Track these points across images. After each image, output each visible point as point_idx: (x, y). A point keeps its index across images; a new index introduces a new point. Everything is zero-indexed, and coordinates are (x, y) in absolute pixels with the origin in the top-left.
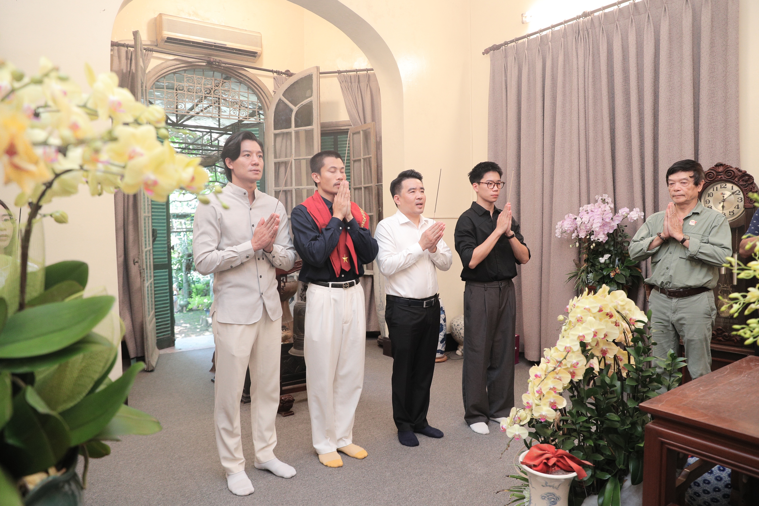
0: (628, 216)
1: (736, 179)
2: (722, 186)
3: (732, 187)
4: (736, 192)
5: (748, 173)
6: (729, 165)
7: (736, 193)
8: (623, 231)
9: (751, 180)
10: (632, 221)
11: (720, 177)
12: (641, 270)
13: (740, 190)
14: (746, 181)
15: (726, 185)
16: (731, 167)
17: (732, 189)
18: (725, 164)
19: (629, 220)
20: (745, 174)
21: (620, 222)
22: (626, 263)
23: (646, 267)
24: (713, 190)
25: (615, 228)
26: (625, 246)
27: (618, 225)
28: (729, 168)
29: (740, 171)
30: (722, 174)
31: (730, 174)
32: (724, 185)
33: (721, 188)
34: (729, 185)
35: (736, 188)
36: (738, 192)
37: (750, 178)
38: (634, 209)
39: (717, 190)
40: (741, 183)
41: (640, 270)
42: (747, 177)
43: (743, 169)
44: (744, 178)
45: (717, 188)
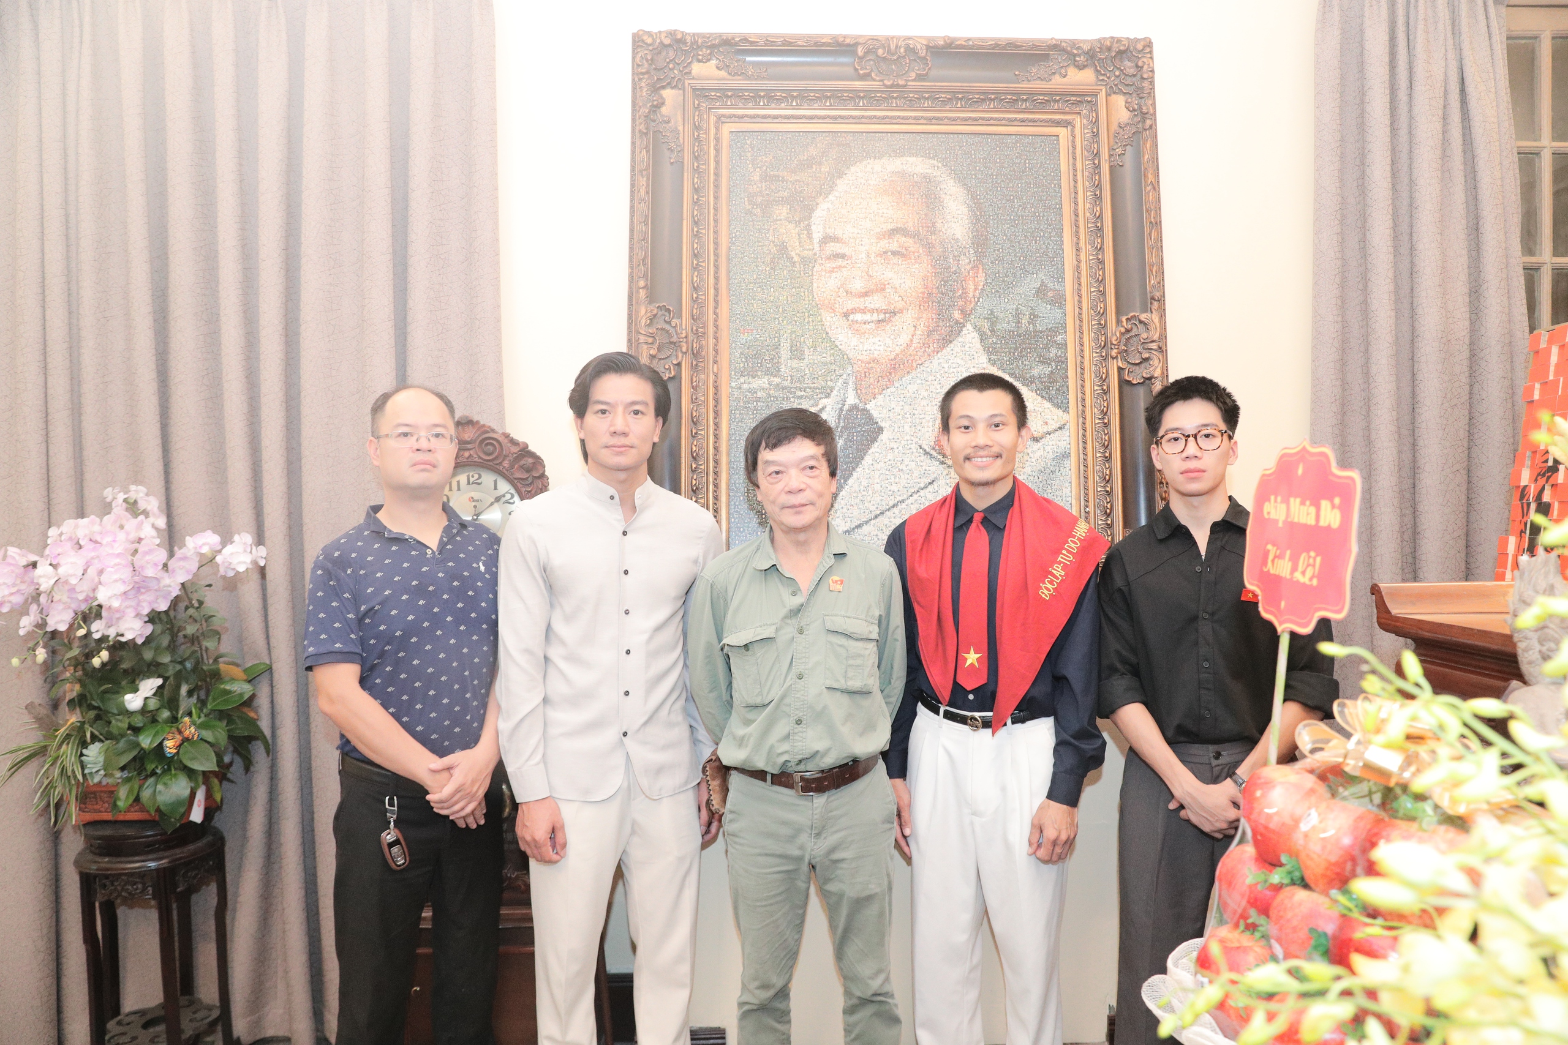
0: (219, 559)
1: (506, 464)
2: (472, 480)
3: (495, 482)
4: (504, 496)
5: (531, 448)
6: (488, 424)
7: (503, 499)
8: (201, 603)
9: (539, 467)
10: (231, 574)
11: (467, 454)
12: (256, 712)
13: (513, 491)
14: (528, 471)
15: (480, 477)
16: (493, 431)
17: (496, 488)
18: (478, 422)
19: (222, 571)
20: (525, 452)
21: (190, 577)
22: (214, 700)
23: (272, 702)
24: (451, 489)
25: (176, 592)
26: (207, 649)
27: (183, 584)
28: (487, 432)
29: (514, 442)
30: (469, 446)
31: (490, 448)
32: (476, 476)
33: (469, 483)
34: (488, 478)
35: (504, 487)
36: (508, 496)
37: (538, 461)
38: (236, 538)
39: (459, 489)
40: (518, 475)
41: (252, 715)
42: (531, 460)
43: (519, 436)
44: (522, 462)
45: (458, 482)
